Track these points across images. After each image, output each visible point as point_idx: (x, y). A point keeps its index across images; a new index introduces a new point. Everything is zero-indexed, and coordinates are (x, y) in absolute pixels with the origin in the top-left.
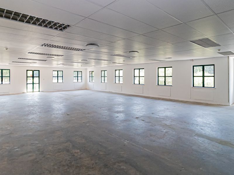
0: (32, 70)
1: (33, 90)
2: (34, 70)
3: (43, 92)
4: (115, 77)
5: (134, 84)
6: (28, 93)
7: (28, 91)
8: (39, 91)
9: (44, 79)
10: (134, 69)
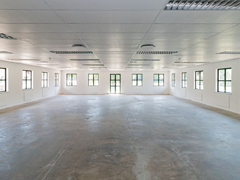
0: (114, 74)
1: (115, 92)
2: (116, 74)
3: (123, 94)
4: (196, 80)
5: (218, 91)
6: (111, 94)
7: (111, 93)
8: (120, 93)
9: (124, 82)
10: (218, 70)
